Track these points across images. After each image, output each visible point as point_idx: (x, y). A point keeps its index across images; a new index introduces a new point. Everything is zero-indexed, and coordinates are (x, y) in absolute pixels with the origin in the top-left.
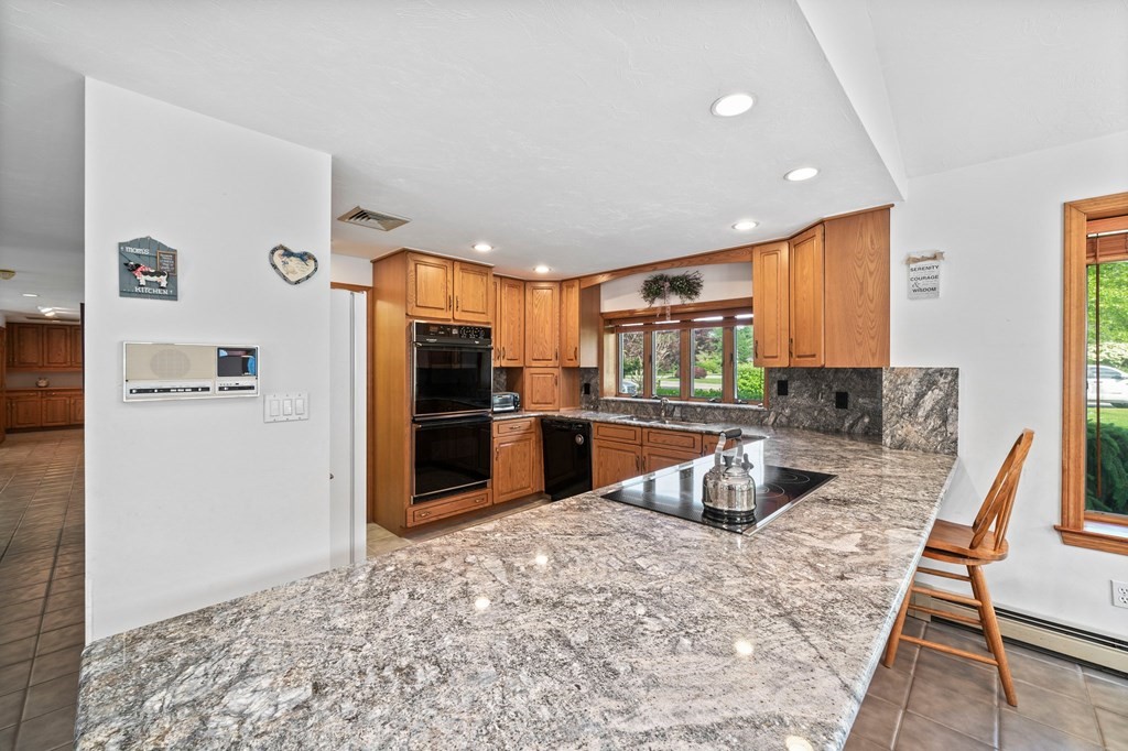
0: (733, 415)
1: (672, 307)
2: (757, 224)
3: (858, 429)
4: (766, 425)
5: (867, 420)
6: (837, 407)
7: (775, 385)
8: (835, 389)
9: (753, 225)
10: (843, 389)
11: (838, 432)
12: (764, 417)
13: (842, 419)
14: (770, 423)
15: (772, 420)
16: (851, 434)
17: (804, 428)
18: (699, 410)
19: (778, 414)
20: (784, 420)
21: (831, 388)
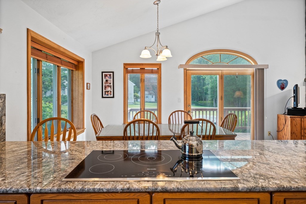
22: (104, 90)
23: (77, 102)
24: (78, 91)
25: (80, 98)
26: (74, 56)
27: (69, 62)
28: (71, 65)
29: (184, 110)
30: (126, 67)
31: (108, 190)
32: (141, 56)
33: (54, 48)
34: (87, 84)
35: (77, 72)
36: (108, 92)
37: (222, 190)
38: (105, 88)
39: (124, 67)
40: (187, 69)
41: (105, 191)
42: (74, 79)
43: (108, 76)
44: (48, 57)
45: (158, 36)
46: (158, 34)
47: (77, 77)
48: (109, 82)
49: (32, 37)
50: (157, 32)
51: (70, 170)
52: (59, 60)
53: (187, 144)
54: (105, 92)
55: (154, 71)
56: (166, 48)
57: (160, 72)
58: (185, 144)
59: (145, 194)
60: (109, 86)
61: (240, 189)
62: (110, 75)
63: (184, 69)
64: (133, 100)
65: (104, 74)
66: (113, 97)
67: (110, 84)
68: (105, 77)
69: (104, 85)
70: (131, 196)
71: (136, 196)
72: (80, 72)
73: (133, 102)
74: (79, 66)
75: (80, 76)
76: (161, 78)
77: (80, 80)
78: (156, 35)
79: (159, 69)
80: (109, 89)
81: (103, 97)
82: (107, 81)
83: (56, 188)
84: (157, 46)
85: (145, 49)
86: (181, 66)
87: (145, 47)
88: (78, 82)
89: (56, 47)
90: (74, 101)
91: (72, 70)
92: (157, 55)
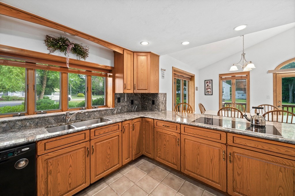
0: (103, 113)
1: (70, 59)
2: (149, 43)
3: (135, 110)
4: (114, 114)
5: (136, 107)
6: (131, 104)
7: (117, 99)
8: (131, 99)
9: (147, 43)
10: (133, 99)
11: (132, 111)
12: (114, 111)
13: (132, 107)
14: (115, 113)
15: (116, 112)
16: (134, 111)
17: (125, 112)
18: (87, 114)
19: (118, 109)
20: (119, 111)
21: (130, 99)
22: (206, 91)
23: (191, 97)
24: (192, 92)
25: (193, 95)
26: (190, 74)
27: (187, 77)
28: (188, 78)
29: (274, 105)
30: (221, 76)
31: (208, 127)
32: (230, 70)
33: (181, 72)
34: (196, 87)
35: (191, 81)
36: (209, 91)
37: (266, 138)
38: (207, 89)
39: (220, 76)
40: (277, 73)
41: (206, 128)
42: (190, 85)
43: (209, 82)
44: (179, 76)
45: (244, 56)
46: (244, 55)
47: (191, 84)
48: (209, 86)
49: (174, 70)
50: (243, 53)
51: (193, 121)
52: (183, 77)
53: (254, 119)
54: (207, 92)
55: (243, 77)
56: (250, 63)
57: (248, 77)
58: (252, 119)
59: (223, 132)
60: (209, 88)
61: (280, 140)
62: (210, 82)
63: (274, 74)
64: (230, 97)
65: (206, 81)
66: (212, 95)
67: (210, 87)
68: (207, 83)
69: (206, 88)
70: (218, 132)
71: (220, 132)
72: (192, 82)
73: (229, 99)
74: (192, 79)
75: (193, 84)
76: (249, 81)
77: (193, 86)
78: (242, 55)
79: (248, 76)
80: (209, 90)
81: (205, 95)
82: (208, 85)
83: (189, 124)
84: (243, 62)
85: (234, 65)
86: (269, 72)
87: (233, 64)
88: (192, 87)
89: (182, 71)
90: (189, 97)
91: (188, 81)
92: (243, 68)
